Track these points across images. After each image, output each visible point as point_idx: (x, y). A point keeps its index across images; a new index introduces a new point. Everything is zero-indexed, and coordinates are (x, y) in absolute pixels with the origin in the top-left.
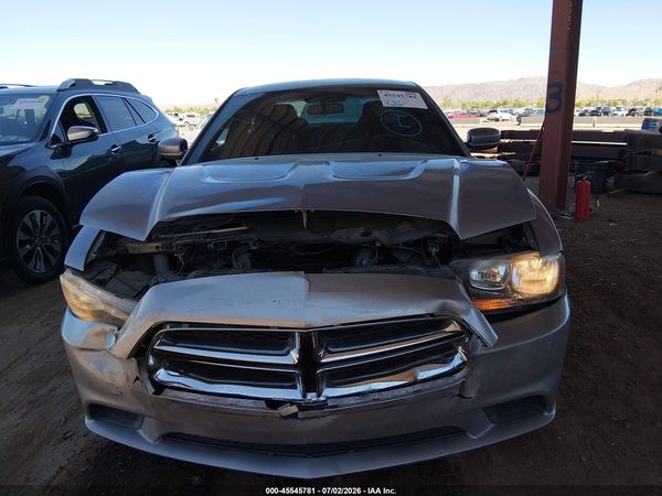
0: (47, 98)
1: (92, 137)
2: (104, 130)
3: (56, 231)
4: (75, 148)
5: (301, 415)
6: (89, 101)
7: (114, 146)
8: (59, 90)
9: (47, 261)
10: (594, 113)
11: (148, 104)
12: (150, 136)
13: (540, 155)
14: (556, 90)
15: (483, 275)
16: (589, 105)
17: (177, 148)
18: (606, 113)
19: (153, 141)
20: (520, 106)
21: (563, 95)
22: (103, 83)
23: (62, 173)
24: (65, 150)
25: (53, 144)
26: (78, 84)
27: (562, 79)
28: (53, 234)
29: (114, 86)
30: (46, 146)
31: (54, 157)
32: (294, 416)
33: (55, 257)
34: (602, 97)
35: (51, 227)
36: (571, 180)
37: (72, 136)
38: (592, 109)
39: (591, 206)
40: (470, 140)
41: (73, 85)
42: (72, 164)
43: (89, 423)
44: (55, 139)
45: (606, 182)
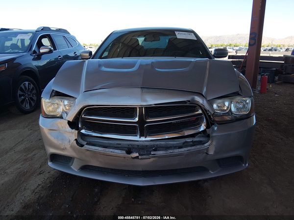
0: (31, 34)
1: (50, 52)
2: (55, 49)
3: (34, 91)
4: (43, 56)
5: (140, 157)
6: (49, 37)
7: (59, 56)
8: (36, 31)
9: (30, 104)
10: (270, 50)
11: (74, 39)
12: (75, 53)
13: (245, 67)
14: (253, 36)
15: (218, 107)
16: (268, 46)
17: (88, 54)
18: (276, 50)
19: (76, 55)
20: (237, 46)
21: (256, 38)
22: (55, 29)
23: (38, 67)
24: (39, 57)
25: (34, 54)
26: (44, 29)
27: (256, 31)
28: (33, 92)
29: (59, 30)
30: (31, 55)
31: (34, 59)
32: (137, 157)
33: (34, 102)
34: (274, 43)
35: (33, 89)
36: (259, 77)
37: (42, 51)
38: (269, 48)
39: (267, 87)
40: (215, 54)
41: (42, 29)
42: (42, 63)
43: (50, 164)
44: (35, 52)
45: (274, 78)
